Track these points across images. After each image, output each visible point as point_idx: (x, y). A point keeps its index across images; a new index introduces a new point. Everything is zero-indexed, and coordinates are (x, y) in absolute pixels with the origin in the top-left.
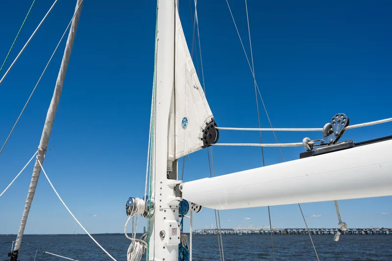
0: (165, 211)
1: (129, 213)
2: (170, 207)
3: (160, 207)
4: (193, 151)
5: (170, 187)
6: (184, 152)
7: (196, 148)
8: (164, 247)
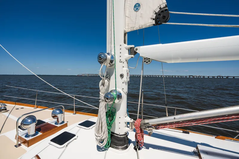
0: (123, 63)
1: (101, 63)
2: (126, 60)
3: (120, 60)
4: (144, 27)
5: (127, 49)
6: (135, 28)
7: (148, 25)
8: (123, 83)
